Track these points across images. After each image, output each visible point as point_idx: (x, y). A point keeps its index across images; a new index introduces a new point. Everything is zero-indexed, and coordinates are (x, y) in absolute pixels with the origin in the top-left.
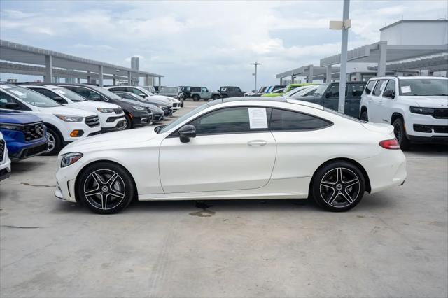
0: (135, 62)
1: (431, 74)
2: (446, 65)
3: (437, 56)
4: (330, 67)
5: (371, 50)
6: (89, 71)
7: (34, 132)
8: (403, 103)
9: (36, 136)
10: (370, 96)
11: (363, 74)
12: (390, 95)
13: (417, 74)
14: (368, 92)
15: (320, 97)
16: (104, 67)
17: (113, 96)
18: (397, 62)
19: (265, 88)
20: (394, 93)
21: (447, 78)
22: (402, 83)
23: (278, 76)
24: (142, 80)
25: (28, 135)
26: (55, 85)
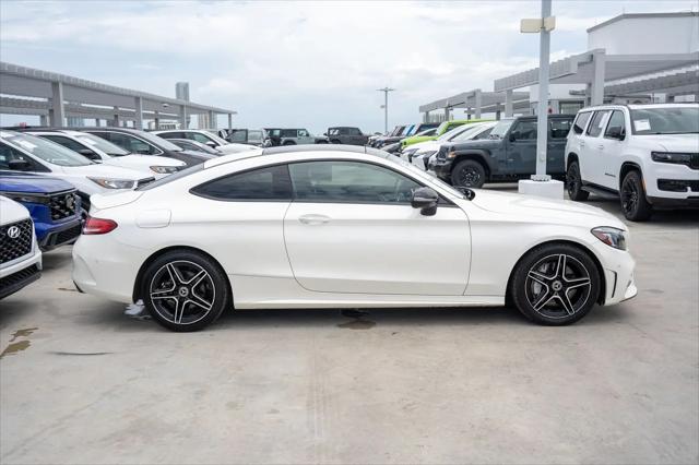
0: (183, 89)
1: (670, 99)
2: (696, 85)
3: (683, 70)
4: (510, 92)
5: (580, 64)
6: (115, 107)
7: (64, 206)
8: (638, 147)
9: (67, 213)
10: (583, 136)
11: (561, 102)
12: (618, 134)
13: (649, 100)
14: (579, 130)
15: (500, 140)
16: (144, 99)
17: (169, 146)
18: (618, 82)
19: (403, 128)
20: (624, 132)
21: (696, 105)
22: (635, 116)
23: (422, 109)
24: (194, 118)
25: (54, 211)
26: (78, 130)
